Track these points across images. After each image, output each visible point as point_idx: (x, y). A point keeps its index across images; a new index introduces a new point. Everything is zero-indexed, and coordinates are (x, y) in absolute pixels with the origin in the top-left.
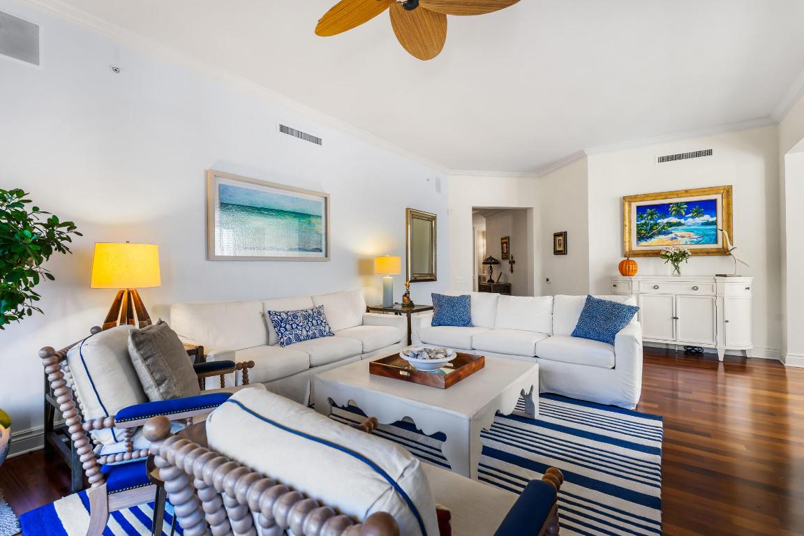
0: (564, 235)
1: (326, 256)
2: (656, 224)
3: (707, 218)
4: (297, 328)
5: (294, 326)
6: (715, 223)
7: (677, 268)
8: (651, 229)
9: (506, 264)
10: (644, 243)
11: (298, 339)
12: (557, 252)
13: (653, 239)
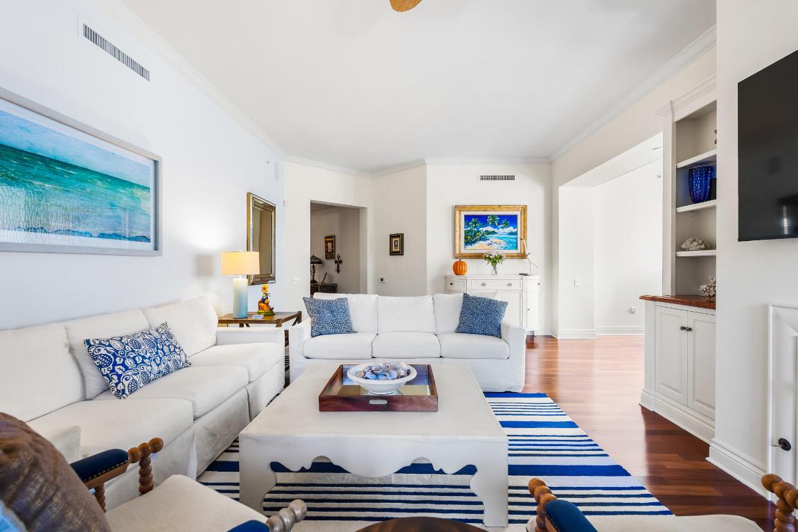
0: (400, 236)
1: (156, 248)
2: (478, 231)
3: (511, 229)
4: (143, 362)
5: (139, 360)
6: (516, 234)
7: (495, 268)
8: (475, 235)
9: (331, 264)
10: (469, 247)
11: (148, 381)
12: (392, 253)
13: (476, 244)
